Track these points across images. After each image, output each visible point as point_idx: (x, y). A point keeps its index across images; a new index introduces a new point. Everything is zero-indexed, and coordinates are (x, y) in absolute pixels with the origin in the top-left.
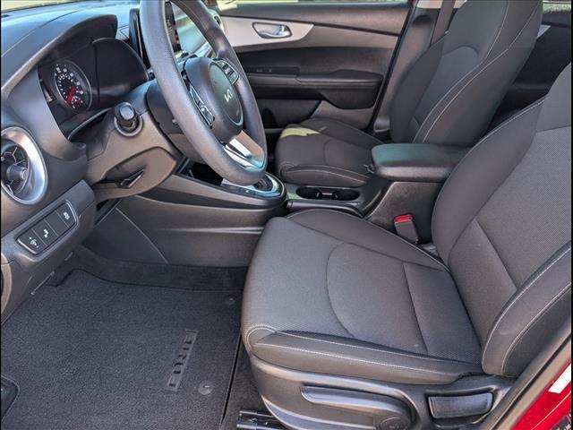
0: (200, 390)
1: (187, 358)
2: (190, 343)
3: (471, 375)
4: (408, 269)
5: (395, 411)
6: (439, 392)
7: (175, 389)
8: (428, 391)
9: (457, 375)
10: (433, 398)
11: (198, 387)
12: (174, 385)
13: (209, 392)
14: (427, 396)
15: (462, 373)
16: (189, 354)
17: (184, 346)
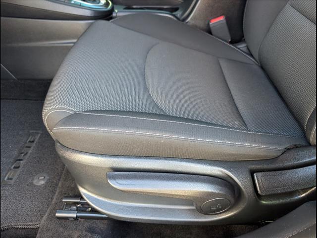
0: (35, 182)
1: (28, 155)
2: (33, 142)
3: (296, 147)
4: (224, 64)
5: (217, 192)
6: (265, 166)
7: (12, 182)
8: (254, 167)
9: (283, 148)
10: (260, 174)
11: (33, 179)
12: (11, 179)
13: (42, 182)
14: (252, 173)
15: (287, 146)
16: (30, 152)
17: (26, 145)
